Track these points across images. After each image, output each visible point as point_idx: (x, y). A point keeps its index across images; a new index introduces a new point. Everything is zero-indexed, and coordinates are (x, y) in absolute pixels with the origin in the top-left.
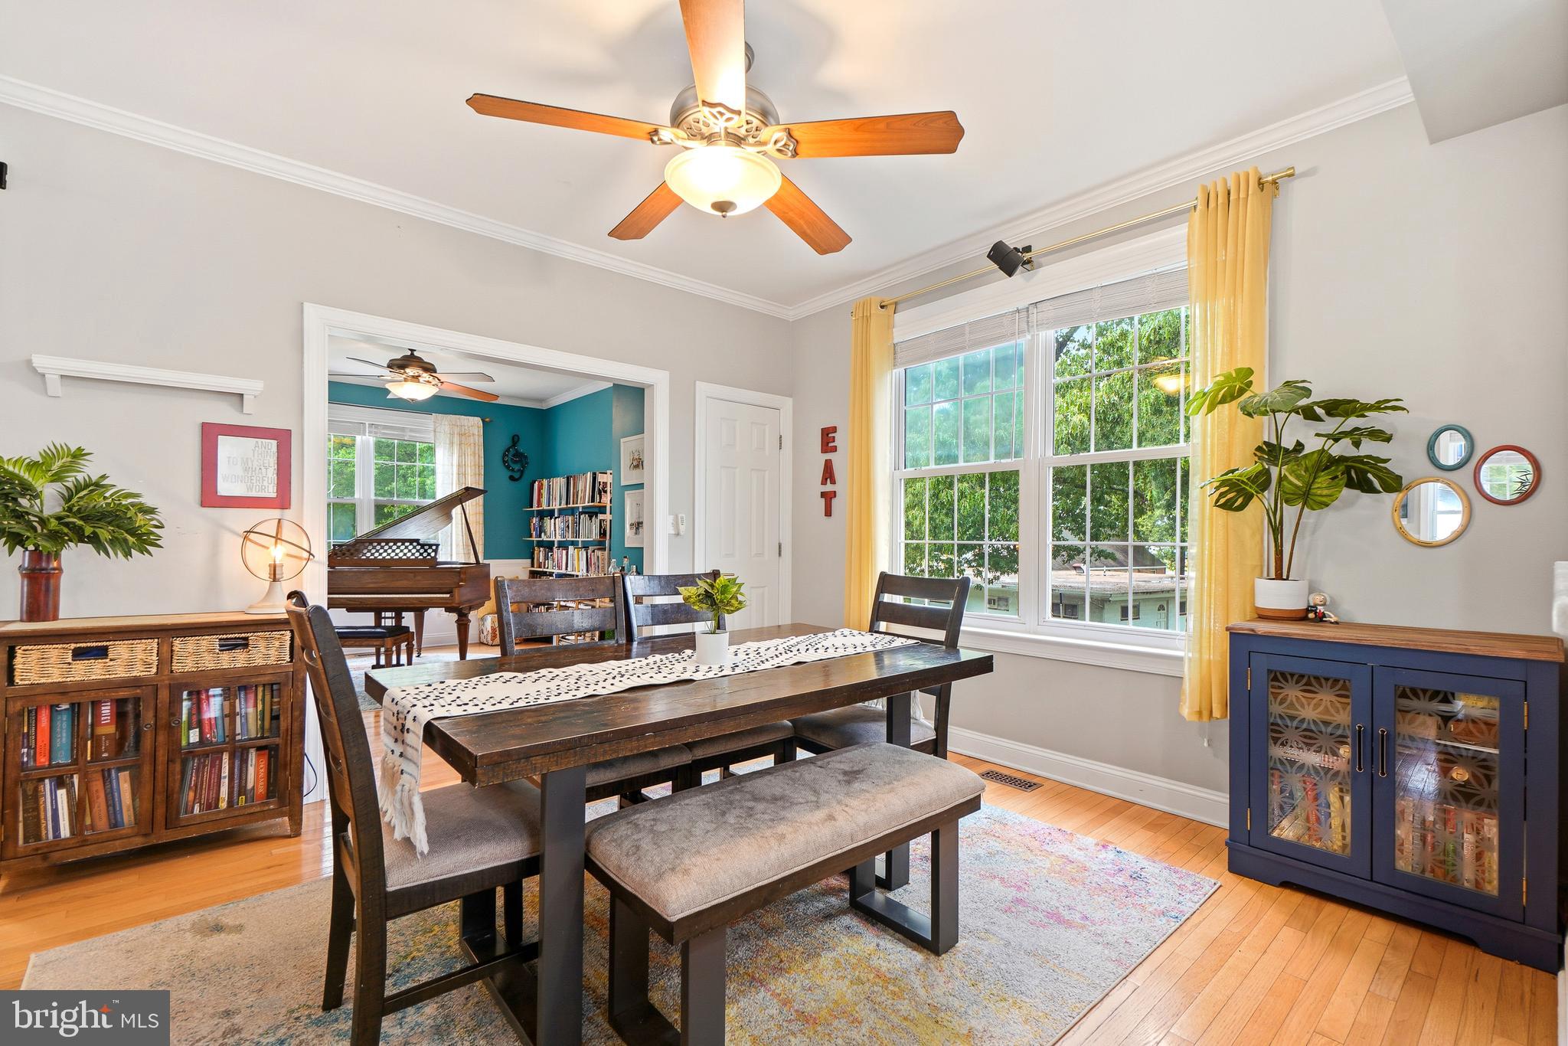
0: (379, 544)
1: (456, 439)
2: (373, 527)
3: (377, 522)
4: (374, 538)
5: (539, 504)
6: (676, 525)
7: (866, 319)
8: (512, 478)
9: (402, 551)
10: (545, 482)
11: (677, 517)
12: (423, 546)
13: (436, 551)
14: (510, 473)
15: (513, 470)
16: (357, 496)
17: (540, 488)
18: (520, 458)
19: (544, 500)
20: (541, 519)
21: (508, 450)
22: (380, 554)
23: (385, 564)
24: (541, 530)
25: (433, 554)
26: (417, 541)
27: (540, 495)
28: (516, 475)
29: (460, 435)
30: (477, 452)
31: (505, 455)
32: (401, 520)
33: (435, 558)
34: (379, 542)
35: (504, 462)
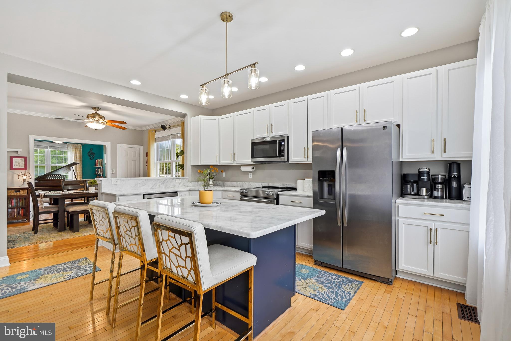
0: (50, 175)
1: (74, 150)
2: (50, 171)
3: (52, 169)
4: (49, 174)
5: (97, 166)
6: (112, 172)
7: (150, 133)
8: (90, 159)
9: (56, 177)
10: (98, 160)
11: (112, 170)
12: (61, 176)
13: (65, 177)
14: (90, 158)
15: (91, 157)
16: (46, 164)
17: (97, 161)
18: (93, 153)
19: (98, 165)
20: (98, 169)
21: (89, 152)
22: (51, 178)
23: (51, 180)
24: (98, 172)
25: (64, 178)
26: (60, 175)
27: (97, 163)
28: (92, 158)
29: (75, 148)
30: (80, 152)
31: (88, 153)
32: (58, 169)
33: (65, 179)
34: (52, 175)
35: (88, 155)
